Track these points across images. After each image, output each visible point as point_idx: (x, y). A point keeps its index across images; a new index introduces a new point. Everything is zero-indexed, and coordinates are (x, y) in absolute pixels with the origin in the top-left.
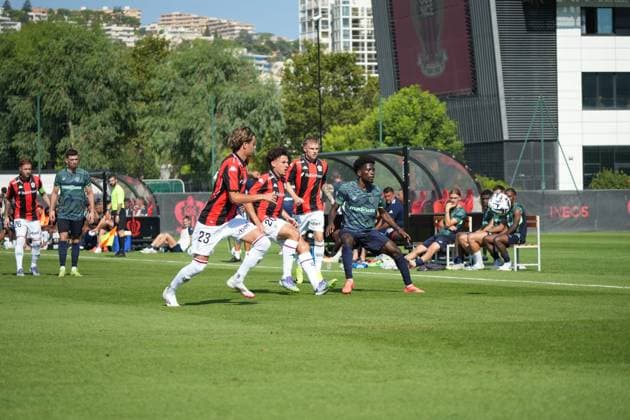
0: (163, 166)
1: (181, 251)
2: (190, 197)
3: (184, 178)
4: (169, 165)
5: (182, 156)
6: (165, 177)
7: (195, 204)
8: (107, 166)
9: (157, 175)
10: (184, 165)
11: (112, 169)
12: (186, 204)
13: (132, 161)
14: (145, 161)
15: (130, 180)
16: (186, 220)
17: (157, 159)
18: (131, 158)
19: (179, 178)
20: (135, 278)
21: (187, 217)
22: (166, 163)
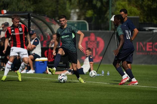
0: (73, 11)
1: (83, 73)
2: (92, 34)
3: (88, 20)
4: (77, 10)
5: (87, 4)
6: (75, 18)
7: (96, 39)
8: (31, 9)
9: (68, 17)
10: (88, 10)
11: (35, 12)
12: (89, 39)
13: (50, 6)
14: (59, 7)
15: (48, 20)
16: (88, 51)
17: (68, 5)
18: (49, 4)
19: (84, 19)
20: (50, 92)
21: (89, 49)
22: (75, 8)
